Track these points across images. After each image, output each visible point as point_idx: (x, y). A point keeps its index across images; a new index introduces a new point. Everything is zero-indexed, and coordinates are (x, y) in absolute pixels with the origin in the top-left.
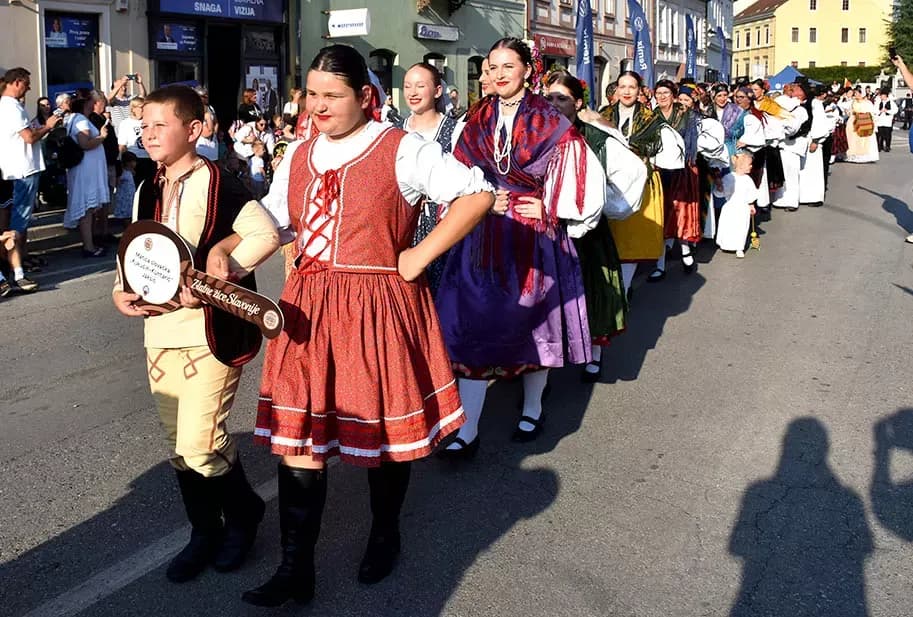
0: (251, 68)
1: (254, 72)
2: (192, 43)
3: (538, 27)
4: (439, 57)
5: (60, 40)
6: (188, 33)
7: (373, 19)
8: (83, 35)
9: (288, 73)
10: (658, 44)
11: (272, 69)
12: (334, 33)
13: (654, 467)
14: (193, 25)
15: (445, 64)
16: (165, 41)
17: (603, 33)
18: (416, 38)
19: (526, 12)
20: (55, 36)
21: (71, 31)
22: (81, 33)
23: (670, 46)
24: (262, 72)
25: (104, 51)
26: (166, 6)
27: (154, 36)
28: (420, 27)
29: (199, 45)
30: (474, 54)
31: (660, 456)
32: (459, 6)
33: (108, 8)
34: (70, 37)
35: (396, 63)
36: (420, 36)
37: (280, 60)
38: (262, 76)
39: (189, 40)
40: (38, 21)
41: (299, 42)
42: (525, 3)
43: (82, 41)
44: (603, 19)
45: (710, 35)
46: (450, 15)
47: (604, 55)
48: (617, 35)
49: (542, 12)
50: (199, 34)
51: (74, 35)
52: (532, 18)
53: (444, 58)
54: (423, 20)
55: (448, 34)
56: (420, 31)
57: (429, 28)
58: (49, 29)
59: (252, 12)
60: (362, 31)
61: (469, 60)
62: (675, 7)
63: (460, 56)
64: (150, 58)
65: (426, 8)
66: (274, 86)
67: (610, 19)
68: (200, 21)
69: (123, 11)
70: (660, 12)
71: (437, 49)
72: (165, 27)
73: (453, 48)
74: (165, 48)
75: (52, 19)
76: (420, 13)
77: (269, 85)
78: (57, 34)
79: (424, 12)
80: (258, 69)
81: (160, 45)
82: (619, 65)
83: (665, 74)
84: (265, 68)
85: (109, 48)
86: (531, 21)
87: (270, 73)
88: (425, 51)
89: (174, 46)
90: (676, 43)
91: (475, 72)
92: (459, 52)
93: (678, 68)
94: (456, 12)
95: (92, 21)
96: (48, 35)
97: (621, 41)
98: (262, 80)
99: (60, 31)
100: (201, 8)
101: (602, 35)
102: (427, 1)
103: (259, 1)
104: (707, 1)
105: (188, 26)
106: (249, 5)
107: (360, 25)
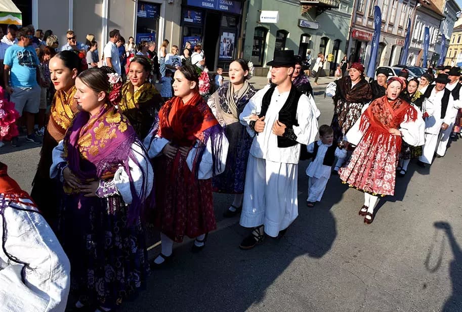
0: (224, 33)
1: (225, 35)
2: (200, 20)
3: (356, 26)
4: (308, 36)
5: (143, 14)
6: (198, 15)
7: (281, 16)
8: (153, 13)
9: (240, 36)
10: (412, 39)
11: (232, 34)
12: (262, 20)
13: (355, 256)
14: (200, 12)
15: (310, 39)
16: (188, 18)
17: (386, 32)
18: (299, 26)
19: (351, 19)
20: (141, 12)
21: (148, 11)
22: (153, 11)
23: (418, 41)
24: (228, 35)
25: (161, 20)
26: (189, 3)
27: (183, 15)
28: (301, 21)
29: (203, 21)
30: (324, 36)
31: (359, 251)
32: (321, 13)
33: (165, 1)
34: (148, 14)
35: (288, 36)
36: (301, 25)
37: (237, 31)
38: (228, 37)
39: (198, 18)
40: (135, 5)
41: (246, 23)
42: (352, 14)
43: (152, 15)
44: (388, 25)
45: (439, 37)
46: (316, 17)
47: (385, 42)
48: (393, 33)
49: (359, 19)
50: (202, 17)
51: (150, 12)
52: (354, 21)
53: (310, 36)
54: (303, 18)
55: (314, 26)
56: (301, 23)
57: (305, 22)
58: (139, 9)
59: (227, 8)
60: (274, 21)
61: (322, 38)
62: (424, 22)
63: (318, 36)
64: (180, 26)
65: (305, 13)
66: (233, 42)
67: (391, 25)
68: (203, 11)
69: (171, 3)
70: (416, 24)
71: (307, 32)
72: (189, 12)
73: (315, 32)
74: (187, 21)
75: (141, 5)
76: (302, 15)
77: (231, 41)
78: (142, 11)
79: (304, 15)
80: (227, 33)
81: (186, 20)
82: (391, 48)
83: (413, 53)
84: (230, 34)
85: (164, 19)
86: (353, 23)
87: (232, 36)
88: (302, 32)
89: (191, 21)
90: (421, 39)
91: (324, 44)
92: (317, 34)
93: (420, 51)
94: (319, 16)
95: (158, 6)
96: (138, 11)
97: (394, 36)
98: (228, 39)
99: (144, 10)
100: (204, 4)
101: (385, 33)
102: (306, 10)
103: (231, 4)
104: (441, 21)
105: (198, 12)
106: (226, 5)
107: (274, 18)
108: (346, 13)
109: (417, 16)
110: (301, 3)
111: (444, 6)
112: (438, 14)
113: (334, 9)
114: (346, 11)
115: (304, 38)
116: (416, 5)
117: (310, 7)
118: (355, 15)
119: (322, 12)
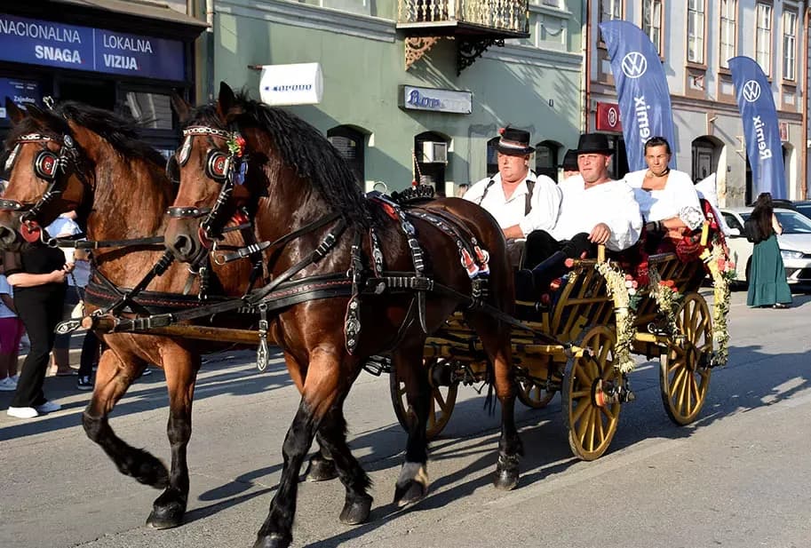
3: (606, 92)
4: (439, 138)
6: (25, 93)
7: (328, 79)
12: (268, 99)
14: (31, 81)
15: (451, 150)
17: (715, 98)
18: (403, 109)
19: (583, 68)
28: (409, 91)
32: (472, 60)
35: (371, 143)
36: (408, 106)
39: (25, 103)
42: (584, 54)
44: (716, 77)
46: (459, 74)
47: (717, 135)
52: (594, 77)
53: (448, 140)
54: (414, 81)
55: (455, 103)
56: (409, 98)
57: (423, 94)
59: (132, 64)
60: (310, 97)
61: (490, 144)
63: (475, 140)
65: (419, 63)
68: (45, 75)
71: (437, 125)
73: (463, 125)
76: (410, 70)
79: (417, 69)
86: (592, 83)
88: (418, 127)
89: (1, 112)
92: (472, 131)
94: (468, 68)
100: (45, 53)
101: (713, 103)
102: (421, 52)
103: (145, 47)
105: (25, 80)
106: (127, 53)
107: (308, 87)
108: (564, 51)
110: (398, 30)
113: (516, 42)
114: (559, 45)
115: (428, 147)
117: (429, 40)
118: (595, 53)
119: (478, 54)
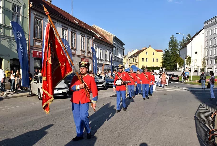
23: (99, 59)
45: (114, 57)
90: (102, 58)
93: (103, 65)
97: (78, 56)
104: (113, 48)
109: (95, 44)
111: (112, 40)
112: (110, 45)
116: (92, 38)
